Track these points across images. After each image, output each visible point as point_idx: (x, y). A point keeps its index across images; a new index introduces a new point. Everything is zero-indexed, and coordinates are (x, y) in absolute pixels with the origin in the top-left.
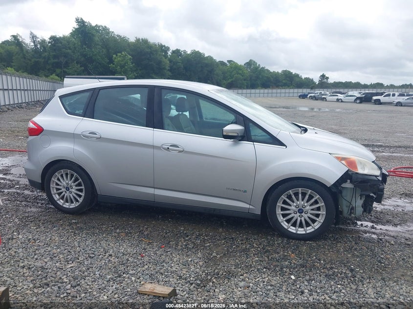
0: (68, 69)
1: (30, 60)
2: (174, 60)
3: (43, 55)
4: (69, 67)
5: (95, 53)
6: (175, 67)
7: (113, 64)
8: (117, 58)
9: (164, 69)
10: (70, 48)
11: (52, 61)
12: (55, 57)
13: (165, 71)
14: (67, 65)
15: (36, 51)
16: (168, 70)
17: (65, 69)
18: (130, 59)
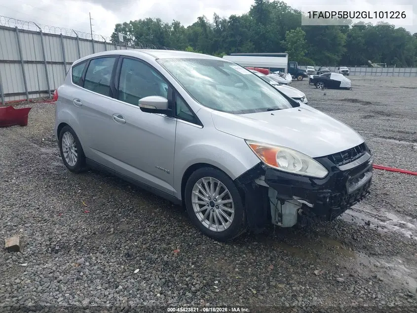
0: (242, 47)
1: (212, 40)
2: (354, 35)
3: (223, 34)
4: (243, 44)
5: (269, 30)
6: (354, 42)
7: (285, 41)
8: (290, 35)
9: (340, 44)
10: (246, 27)
11: (229, 39)
12: (232, 36)
13: (340, 47)
14: (241, 43)
15: (217, 31)
16: (344, 46)
17: (239, 48)
18: (304, 35)
